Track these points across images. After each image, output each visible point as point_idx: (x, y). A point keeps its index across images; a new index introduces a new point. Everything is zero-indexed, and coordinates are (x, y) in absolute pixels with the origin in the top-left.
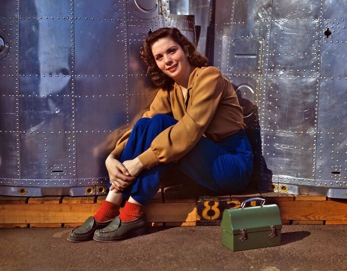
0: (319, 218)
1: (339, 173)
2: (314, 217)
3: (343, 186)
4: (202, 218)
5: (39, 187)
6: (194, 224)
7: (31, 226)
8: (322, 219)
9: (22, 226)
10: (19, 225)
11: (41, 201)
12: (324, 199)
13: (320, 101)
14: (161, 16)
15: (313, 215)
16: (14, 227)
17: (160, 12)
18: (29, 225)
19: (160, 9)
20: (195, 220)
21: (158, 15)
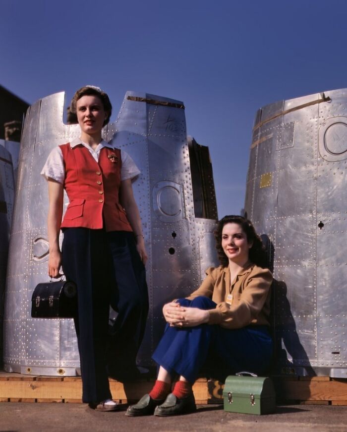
0: (324, 398)
1: (338, 353)
2: (319, 397)
3: (343, 366)
4: (213, 397)
5: (74, 368)
6: (206, 402)
7: (66, 401)
8: (327, 399)
9: (58, 401)
10: (56, 400)
11: (74, 379)
12: (328, 379)
13: (318, 286)
14: (185, 220)
15: (318, 395)
16: (51, 401)
17: (184, 216)
18: (63, 400)
19: (184, 214)
20: (207, 399)
21: (182, 219)
